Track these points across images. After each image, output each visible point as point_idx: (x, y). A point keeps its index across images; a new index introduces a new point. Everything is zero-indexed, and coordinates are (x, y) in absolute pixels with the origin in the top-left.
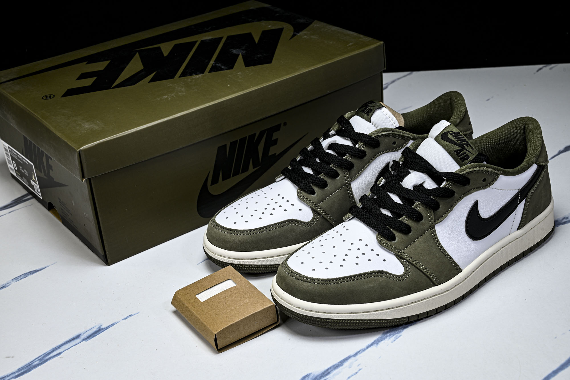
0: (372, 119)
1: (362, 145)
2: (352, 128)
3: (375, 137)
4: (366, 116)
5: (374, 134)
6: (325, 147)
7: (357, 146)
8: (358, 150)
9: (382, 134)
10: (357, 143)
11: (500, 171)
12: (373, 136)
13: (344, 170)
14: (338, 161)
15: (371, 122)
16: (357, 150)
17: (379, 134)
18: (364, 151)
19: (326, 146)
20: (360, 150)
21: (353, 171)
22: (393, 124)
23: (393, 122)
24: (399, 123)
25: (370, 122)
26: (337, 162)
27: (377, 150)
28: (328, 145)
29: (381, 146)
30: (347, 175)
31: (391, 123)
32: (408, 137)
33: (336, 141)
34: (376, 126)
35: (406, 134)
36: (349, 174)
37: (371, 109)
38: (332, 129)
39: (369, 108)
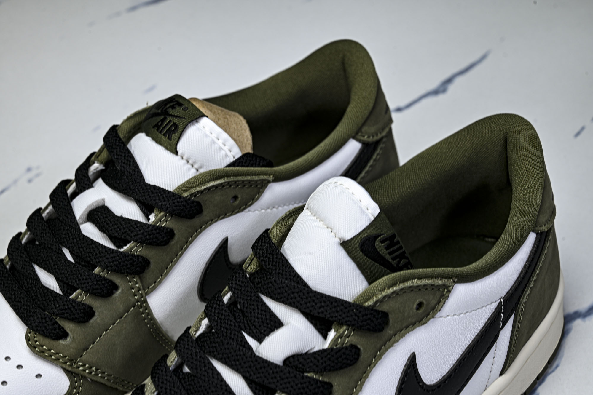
0: (181, 147)
1: (162, 217)
2: (136, 170)
3: (191, 195)
4: (164, 139)
5: (187, 190)
6: (80, 218)
7: (152, 217)
8: (155, 230)
9: (205, 187)
10: (151, 212)
11: (452, 278)
12: (186, 195)
13: (127, 276)
14: (113, 262)
15: (179, 154)
16: (152, 230)
17: (199, 189)
18: (168, 228)
19: (82, 214)
20: (160, 228)
21: (148, 275)
22: (228, 152)
23: (226, 148)
24: (240, 147)
25: (176, 153)
26: (110, 262)
27: (196, 221)
28: (86, 213)
29: (205, 212)
30: (137, 284)
31: (223, 152)
32: (263, 181)
33: (103, 200)
34: (190, 162)
35: (259, 174)
36: (141, 281)
37: (174, 124)
38: (95, 160)
39: (170, 121)
